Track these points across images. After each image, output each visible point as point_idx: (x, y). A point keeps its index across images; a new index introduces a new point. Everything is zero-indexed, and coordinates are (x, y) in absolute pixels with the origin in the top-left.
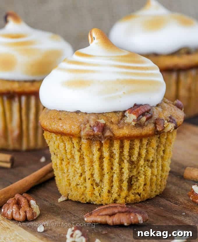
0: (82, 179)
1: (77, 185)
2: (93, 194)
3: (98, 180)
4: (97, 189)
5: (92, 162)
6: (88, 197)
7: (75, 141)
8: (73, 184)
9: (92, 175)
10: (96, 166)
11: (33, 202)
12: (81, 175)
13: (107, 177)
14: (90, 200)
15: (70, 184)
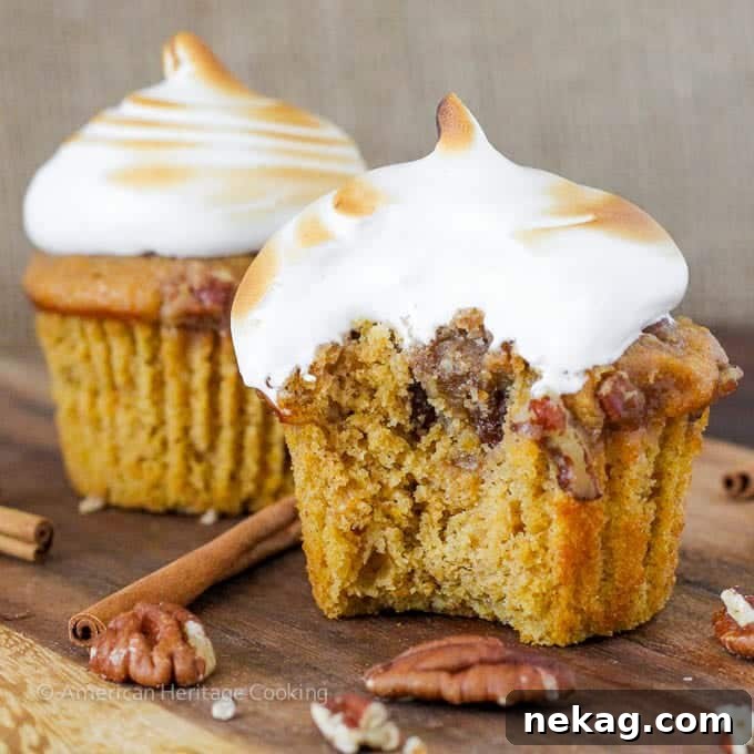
0: (156, 443)
1: (141, 460)
2: (186, 485)
3: (201, 445)
4: (198, 469)
5: (186, 394)
6: (172, 494)
7: (141, 334)
8: (128, 458)
9: (186, 430)
10: (200, 404)
11: (194, 628)
12: (154, 431)
13: (227, 435)
14: (176, 504)
15: (116, 460)
